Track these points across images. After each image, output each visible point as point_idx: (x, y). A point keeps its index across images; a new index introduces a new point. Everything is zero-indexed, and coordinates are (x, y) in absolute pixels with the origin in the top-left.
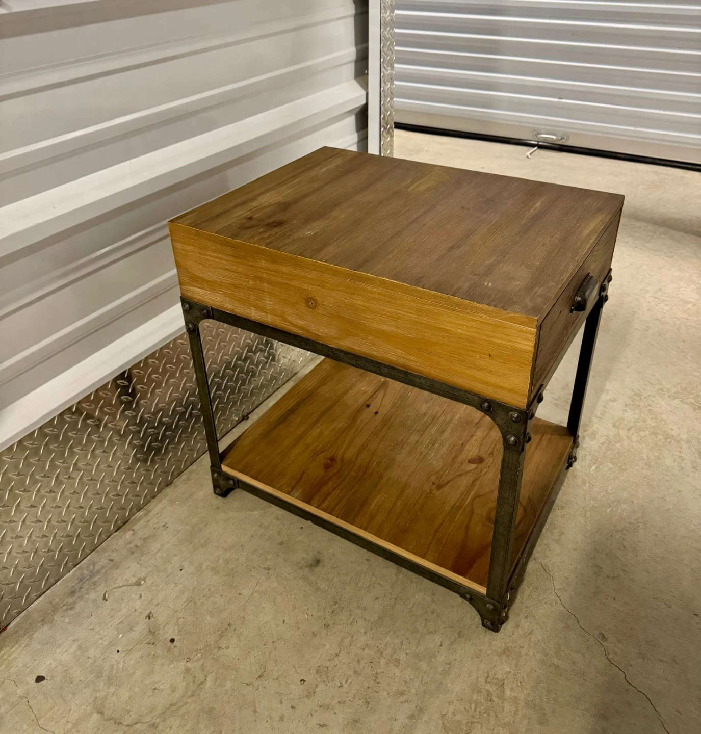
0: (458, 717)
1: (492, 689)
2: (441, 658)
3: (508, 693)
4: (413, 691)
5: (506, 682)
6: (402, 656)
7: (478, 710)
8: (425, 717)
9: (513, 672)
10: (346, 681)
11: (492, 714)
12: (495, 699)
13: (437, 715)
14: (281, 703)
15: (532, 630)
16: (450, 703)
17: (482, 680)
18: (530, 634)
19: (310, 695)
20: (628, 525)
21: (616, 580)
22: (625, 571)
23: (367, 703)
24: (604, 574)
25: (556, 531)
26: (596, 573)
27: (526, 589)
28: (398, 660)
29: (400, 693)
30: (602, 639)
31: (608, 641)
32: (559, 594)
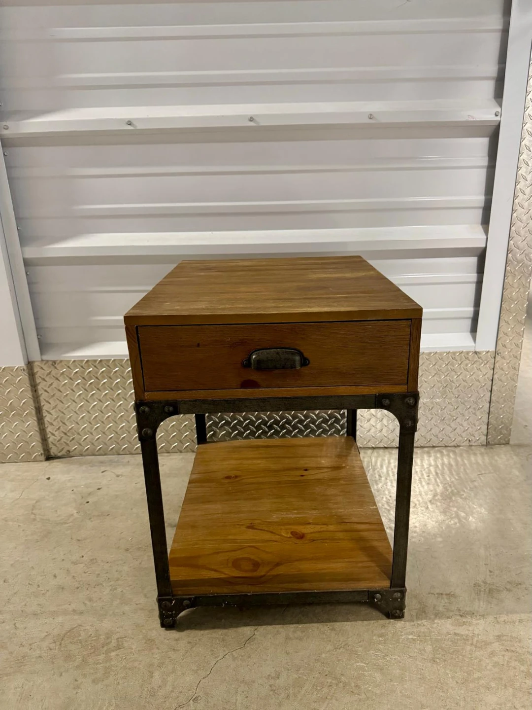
0: (83, 634)
1: (114, 643)
2: (126, 608)
3: (113, 654)
4: (94, 605)
5: (122, 650)
6: (119, 590)
7: (93, 642)
8: (76, 617)
9: (133, 651)
10: (90, 573)
11: (92, 651)
12: (105, 648)
13: (79, 622)
14: (64, 555)
15: (178, 650)
16: (92, 626)
17: (116, 637)
18: (174, 649)
19: (74, 563)
20: (353, 685)
21: (271, 693)
22: (288, 697)
23: (78, 588)
24: (272, 682)
25: (299, 633)
26: (269, 675)
27: (219, 633)
28: (115, 589)
29: (90, 600)
30: (196, 700)
31: (196, 704)
32: (227, 657)
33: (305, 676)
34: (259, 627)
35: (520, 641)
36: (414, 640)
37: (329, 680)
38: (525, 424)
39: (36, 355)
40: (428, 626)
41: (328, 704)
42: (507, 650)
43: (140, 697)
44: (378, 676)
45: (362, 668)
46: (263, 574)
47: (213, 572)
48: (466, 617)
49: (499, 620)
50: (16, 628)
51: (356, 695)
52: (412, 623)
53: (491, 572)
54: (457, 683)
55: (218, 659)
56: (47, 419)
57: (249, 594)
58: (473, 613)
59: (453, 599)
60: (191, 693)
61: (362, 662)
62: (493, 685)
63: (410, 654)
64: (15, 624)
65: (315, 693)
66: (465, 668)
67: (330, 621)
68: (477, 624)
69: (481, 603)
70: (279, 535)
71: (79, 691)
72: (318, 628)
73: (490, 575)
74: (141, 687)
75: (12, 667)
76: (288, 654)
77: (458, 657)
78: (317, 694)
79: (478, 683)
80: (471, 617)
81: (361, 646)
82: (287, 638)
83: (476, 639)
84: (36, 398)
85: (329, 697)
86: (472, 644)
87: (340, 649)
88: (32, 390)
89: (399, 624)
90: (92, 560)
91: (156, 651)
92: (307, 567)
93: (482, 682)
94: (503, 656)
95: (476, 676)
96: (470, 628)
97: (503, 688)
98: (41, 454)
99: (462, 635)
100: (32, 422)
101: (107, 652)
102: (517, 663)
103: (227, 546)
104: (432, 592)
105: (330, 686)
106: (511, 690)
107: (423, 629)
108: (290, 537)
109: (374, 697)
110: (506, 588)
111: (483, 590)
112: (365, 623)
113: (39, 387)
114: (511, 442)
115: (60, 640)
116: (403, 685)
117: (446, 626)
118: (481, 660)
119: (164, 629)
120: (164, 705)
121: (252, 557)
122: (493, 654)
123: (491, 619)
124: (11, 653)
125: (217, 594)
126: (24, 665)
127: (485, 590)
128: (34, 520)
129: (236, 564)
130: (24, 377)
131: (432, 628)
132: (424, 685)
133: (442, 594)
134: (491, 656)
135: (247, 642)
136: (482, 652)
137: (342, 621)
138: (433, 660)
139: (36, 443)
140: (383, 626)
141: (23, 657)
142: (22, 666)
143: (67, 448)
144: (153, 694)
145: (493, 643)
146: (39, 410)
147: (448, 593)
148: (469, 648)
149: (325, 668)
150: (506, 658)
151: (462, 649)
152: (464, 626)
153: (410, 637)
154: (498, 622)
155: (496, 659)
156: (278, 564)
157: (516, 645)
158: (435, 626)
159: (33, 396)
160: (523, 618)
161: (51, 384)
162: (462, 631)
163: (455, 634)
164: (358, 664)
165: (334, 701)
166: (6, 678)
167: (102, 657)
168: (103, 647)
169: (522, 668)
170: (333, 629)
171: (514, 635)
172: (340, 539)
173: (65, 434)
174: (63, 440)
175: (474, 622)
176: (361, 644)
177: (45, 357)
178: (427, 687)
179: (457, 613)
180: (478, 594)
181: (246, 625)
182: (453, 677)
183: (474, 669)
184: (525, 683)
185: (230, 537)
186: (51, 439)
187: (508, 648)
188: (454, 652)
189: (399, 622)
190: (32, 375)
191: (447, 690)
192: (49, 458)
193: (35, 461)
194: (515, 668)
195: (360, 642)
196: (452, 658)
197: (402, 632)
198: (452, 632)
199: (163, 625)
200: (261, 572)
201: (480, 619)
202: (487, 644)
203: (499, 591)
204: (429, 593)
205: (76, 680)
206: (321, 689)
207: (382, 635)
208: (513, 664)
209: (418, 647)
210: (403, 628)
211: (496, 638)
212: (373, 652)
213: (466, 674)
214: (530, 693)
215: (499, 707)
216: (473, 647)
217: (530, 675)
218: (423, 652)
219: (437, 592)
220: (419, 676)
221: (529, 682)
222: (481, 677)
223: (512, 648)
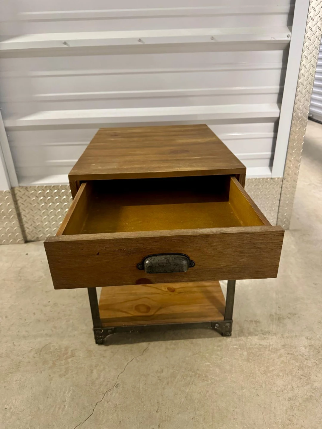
0: (52, 348)
1: (70, 353)
2: (76, 333)
3: (70, 360)
4: (58, 331)
5: (75, 357)
6: (71, 321)
7: (58, 353)
8: (48, 338)
9: (81, 357)
10: (54, 312)
11: (58, 358)
12: (65, 356)
13: (50, 341)
14: (39, 301)
15: (106, 357)
16: (57, 343)
17: (72, 349)
18: (104, 357)
19: (45, 306)
20: (204, 375)
21: (159, 381)
22: (168, 383)
23: (48, 321)
24: (159, 374)
25: (173, 346)
26: (157, 371)
27: (128, 346)
28: (69, 321)
29: (55, 328)
30: (117, 386)
31: (117, 389)
32: (133, 360)
33: (177, 371)
34: (151, 342)
35: (296, 348)
36: (237, 348)
37: (191, 373)
38: (298, 216)
39: (15, 184)
40: (245, 341)
42: (288, 353)
43: (86, 385)
44: (218, 370)
45: (208, 366)
46: (152, 313)
47: (124, 314)
48: (265, 335)
50: (14, 345)
51: (206, 381)
52: (236, 339)
53: (279, 307)
54: (261, 373)
55: (129, 362)
56: (24, 219)
57: (145, 326)
58: (270, 332)
59: (258, 324)
60: (114, 382)
61: (208, 362)
62: (281, 374)
63: (235, 357)
64: (13, 343)
65: (183, 380)
66: (265, 364)
67: (190, 338)
68: (272, 339)
69: (274, 326)
70: (161, 290)
71: (52, 382)
72: (183, 342)
73: (279, 310)
74: (87, 378)
75: (13, 369)
76: (167, 358)
77: (261, 358)
78: (184, 381)
79: (273, 373)
80: (269, 335)
81: (208, 353)
82: (167, 349)
83: (271, 347)
84: (17, 208)
85: (190, 383)
86: (269, 350)
87: (196, 354)
88: (14, 204)
89: (229, 339)
90: (55, 304)
91: (93, 357)
92: (178, 309)
93: (275, 372)
94: (286, 357)
95: (271, 369)
96: (268, 341)
97: (286, 375)
98: (22, 240)
99: (264, 345)
100: (15, 222)
101: (66, 359)
102: (293, 361)
103: (132, 297)
104: (247, 320)
105: (191, 376)
106: (290, 377)
107: (242, 342)
108: (167, 291)
109: (216, 383)
110: (288, 317)
112: (210, 339)
113: (19, 202)
114: (290, 228)
115: (39, 351)
116: (231, 375)
117: (255, 340)
118: (274, 360)
119: (97, 345)
120: (99, 390)
121: (146, 304)
122: (281, 356)
123: (279, 335)
124: (13, 360)
125: (127, 326)
126: (20, 367)
127: (276, 318)
128: (20, 280)
129: (137, 308)
130: (9, 196)
132: (243, 375)
133: (252, 321)
135: (145, 351)
136: (274, 355)
137: (197, 338)
138: (248, 360)
139: (19, 233)
140: (220, 341)
141: (19, 362)
142: (19, 368)
143: (36, 236)
144: (93, 383)
145: (281, 349)
146: (19, 215)
147: (255, 320)
148: (267, 352)
149: (188, 366)
150: (288, 358)
151: (264, 353)
152: (265, 340)
153: (235, 347)
154: (283, 337)
155: (282, 359)
156: (160, 308)
157: (293, 350)
158: (248, 340)
159: (15, 207)
160: (297, 335)
161: (26, 200)
162: (264, 343)
163: (260, 345)
164: (206, 363)
165: (194, 385)
166: (11, 375)
167: (63, 362)
168: (64, 355)
169: (297, 364)
170: (192, 343)
171: (292, 344)
172: (195, 292)
173: (35, 228)
174: (34, 231)
175: (270, 337)
176: (208, 351)
177: (21, 185)
178: (245, 376)
179: (261, 332)
180: (272, 320)
181: (143, 341)
182: (259, 370)
183: (270, 365)
184: (298, 372)
185: (133, 292)
186: (27, 231)
187: (289, 352)
188: (259, 355)
189: (229, 338)
190: (14, 195)
191: (256, 377)
192: (26, 241)
193: (19, 243)
194: (293, 364)
195: (207, 350)
196: (258, 359)
197: (230, 344)
198: (258, 344)
199: (97, 343)
200: (151, 313)
201: (273, 336)
202: (277, 350)
203: (284, 319)
204: (245, 321)
205: (50, 376)
206: (186, 378)
207: (219, 346)
208: (292, 362)
209: (239, 352)
210: (231, 342)
211: (282, 346)
212: (215, 356)
213: (266, 368)
214: (301, 378)
215: (284, 387)
216: (270, 352)
217: (301, 368)
218: (242, 356)
219: (250, 320)
220: (240, 370)
221: (300, 372)
222: (274, 370)
223: (291, 352)
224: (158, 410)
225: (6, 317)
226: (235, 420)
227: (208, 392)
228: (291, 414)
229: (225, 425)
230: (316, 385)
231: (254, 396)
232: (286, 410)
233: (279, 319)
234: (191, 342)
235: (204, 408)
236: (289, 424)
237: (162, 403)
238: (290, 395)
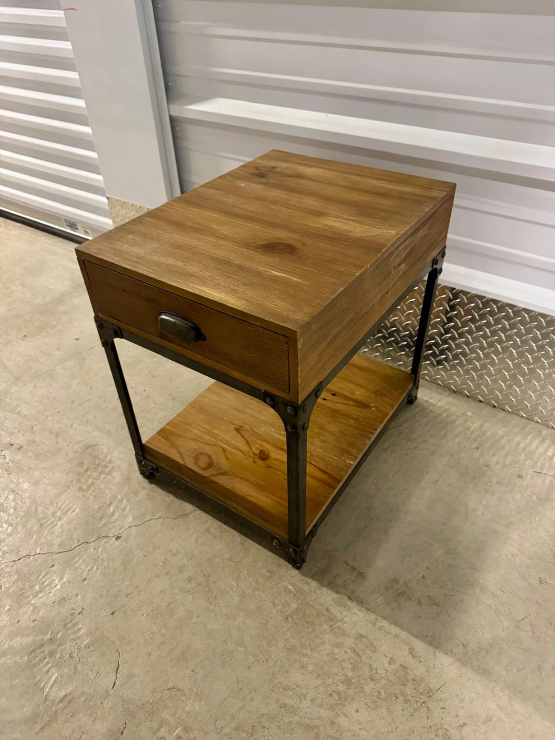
0: (99, 451)
1: (109, 468)
7: (100, 460)
8: (105, 437)
9: (114, 480)
12: (103, 469)
13: (104, 441)
15: (138, 496)
16: (108, 448)
18: (136, 494)
25: (216, 532)
26: (171, 550)
27: (170, 498)
30: (117, 538)
31: (115, 541)
32: (160, 519)
33: (191, 566)
34: (198, 510)
35: (374, 651)
36: (290, 591)
37: (202, 580)
40: (313, 589)
41: (185, 597)
42: (355, 650)
44: (236, 601)
45: (232, 587)
48: (353, 601)
49: (377, 623)
50: (72, 426)
51: (209, 603)
52: (303, 578)
53: (423, 577)
54: (285, 646)
55: (154, 518)
57: (189, 485)
58: (362, 603)
59: (359, 579)
60: (120, 531)
61: (236, 582)
62: (310, 668)
63: (275, 600)
64: (73, 423)
66: (304, 640)
68: (355, 614)
69: (380, 599)
70: (250, 448)
72: (234, 536)
73: (418, 580)
74: (99, 508)
75: (51, 453)
76: (197, 542)
77: (308, 628)
78: (186, 584)
79: (300, 658)
81: (248, 570)
82: (208, 531)
85: (190, 592)
86: (331, 626)
87: (233, 561)
89: (294, 572)
90: (148, 396)
91: (126, 488)
93: (305, 660)
94: (346, 652)
95: (305, 651)
96: (345, 613)
97: (316, 675)
101: (101, 473)
102: (350, 666)
103: (206, 437)
104: (349, 562)
105: (199, 585)
106: (319, 682)
108: (256, 454)
109: (218, 613)
110: (419, 600)
111: (395, 588)
115: (86, 447)
116: (246, 619)
117: (327, 597)
118: (324, 643)
119: (142, 476)
120: (99, 530)
121: (214, 457)
122: (339, 645)
123: (372, 617)
125: (170, 473)
127: (397, 589)
129: (198, 456)
131: (314, 592)
132: (260, 630)
133: (355, 569)
134: (336, 646)
135: (182, 516)
138: (287, 617)
140: (279, 566)
144: (101, 518)
145: (350, 637)
147: (362, 571)
149: (209, 570)
150: (346, 656)
151: (319, 625)
152: (341, 608)
153: (290, 587)
154: (374, 624)
155: (336, 650)
156: (224, 474)
157: (367, 652)
158: (320, 591)
160: (401, 636)
162: (336, 610)
163: (328, 610)
164: (233, 582)
165: (190, 597)
167: (96, 474)
168: (102, 467)
169: (349, 673)
170: (243, 545)
171: (375, 643)
175: (355, 610)
176: (250, 568)
178: (261, 633)
179: (349, 594)
180: (387, 589)
181: (192, 503)
182: (286, 640)
183: (310, 646)
184: (337, 685)
185: (216, 431)
187: (357, 650)
188: (310, 622)
191: (272, 646)
194: (343, 669)
195: (251, 566)
196: (303, 626)
197: (288, 579)
198: (326, 606)
199: (141, 473)
200: (208, 473)
201: (362, 611)
202: (344, 634)
203: (409, 599)
204: (345, 562)
205: (72, 482)
206: (191, 583)
208: (347, 665)
209: (288, 598)
210: (292, 577)
211: (357, 634)
212: (251, 580)
213: (299, 645)
214: (331, 695)
215: (294, 686)
216: (329, 630)
217: (348, 682)
218: (286, 605)
219: (353, 565)
220: (264, 621)
221: (342, 687)
222: (308, 655)
223: (360, 653)
224: (129, 594)
225: (90, 388)
226: (192, 673)
227: (198, 617)
228: (263, 724)
229: (176, 668)
230: (342, 720)
231: (243, 665)
232: (263, 715)
233: (402, 594)
234: (242, 541)
235: (175, 631)
236: (246, 731)
237: (140, 591)
238: (289, 702)
